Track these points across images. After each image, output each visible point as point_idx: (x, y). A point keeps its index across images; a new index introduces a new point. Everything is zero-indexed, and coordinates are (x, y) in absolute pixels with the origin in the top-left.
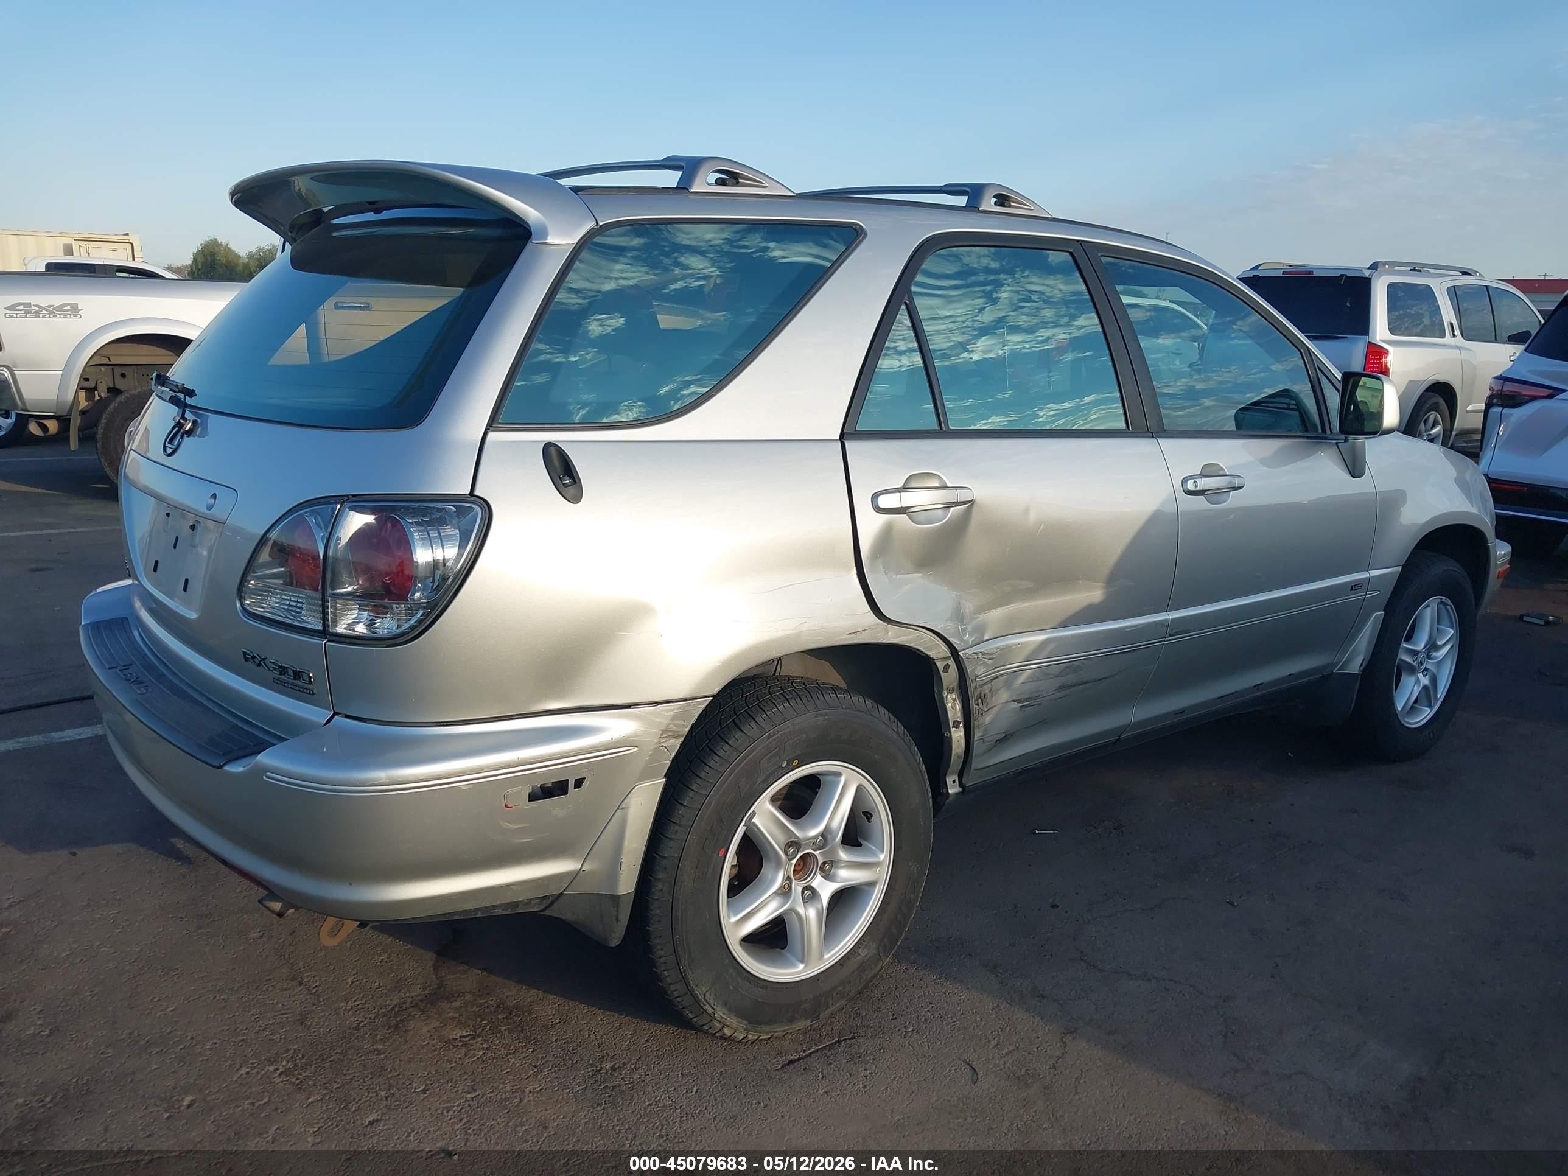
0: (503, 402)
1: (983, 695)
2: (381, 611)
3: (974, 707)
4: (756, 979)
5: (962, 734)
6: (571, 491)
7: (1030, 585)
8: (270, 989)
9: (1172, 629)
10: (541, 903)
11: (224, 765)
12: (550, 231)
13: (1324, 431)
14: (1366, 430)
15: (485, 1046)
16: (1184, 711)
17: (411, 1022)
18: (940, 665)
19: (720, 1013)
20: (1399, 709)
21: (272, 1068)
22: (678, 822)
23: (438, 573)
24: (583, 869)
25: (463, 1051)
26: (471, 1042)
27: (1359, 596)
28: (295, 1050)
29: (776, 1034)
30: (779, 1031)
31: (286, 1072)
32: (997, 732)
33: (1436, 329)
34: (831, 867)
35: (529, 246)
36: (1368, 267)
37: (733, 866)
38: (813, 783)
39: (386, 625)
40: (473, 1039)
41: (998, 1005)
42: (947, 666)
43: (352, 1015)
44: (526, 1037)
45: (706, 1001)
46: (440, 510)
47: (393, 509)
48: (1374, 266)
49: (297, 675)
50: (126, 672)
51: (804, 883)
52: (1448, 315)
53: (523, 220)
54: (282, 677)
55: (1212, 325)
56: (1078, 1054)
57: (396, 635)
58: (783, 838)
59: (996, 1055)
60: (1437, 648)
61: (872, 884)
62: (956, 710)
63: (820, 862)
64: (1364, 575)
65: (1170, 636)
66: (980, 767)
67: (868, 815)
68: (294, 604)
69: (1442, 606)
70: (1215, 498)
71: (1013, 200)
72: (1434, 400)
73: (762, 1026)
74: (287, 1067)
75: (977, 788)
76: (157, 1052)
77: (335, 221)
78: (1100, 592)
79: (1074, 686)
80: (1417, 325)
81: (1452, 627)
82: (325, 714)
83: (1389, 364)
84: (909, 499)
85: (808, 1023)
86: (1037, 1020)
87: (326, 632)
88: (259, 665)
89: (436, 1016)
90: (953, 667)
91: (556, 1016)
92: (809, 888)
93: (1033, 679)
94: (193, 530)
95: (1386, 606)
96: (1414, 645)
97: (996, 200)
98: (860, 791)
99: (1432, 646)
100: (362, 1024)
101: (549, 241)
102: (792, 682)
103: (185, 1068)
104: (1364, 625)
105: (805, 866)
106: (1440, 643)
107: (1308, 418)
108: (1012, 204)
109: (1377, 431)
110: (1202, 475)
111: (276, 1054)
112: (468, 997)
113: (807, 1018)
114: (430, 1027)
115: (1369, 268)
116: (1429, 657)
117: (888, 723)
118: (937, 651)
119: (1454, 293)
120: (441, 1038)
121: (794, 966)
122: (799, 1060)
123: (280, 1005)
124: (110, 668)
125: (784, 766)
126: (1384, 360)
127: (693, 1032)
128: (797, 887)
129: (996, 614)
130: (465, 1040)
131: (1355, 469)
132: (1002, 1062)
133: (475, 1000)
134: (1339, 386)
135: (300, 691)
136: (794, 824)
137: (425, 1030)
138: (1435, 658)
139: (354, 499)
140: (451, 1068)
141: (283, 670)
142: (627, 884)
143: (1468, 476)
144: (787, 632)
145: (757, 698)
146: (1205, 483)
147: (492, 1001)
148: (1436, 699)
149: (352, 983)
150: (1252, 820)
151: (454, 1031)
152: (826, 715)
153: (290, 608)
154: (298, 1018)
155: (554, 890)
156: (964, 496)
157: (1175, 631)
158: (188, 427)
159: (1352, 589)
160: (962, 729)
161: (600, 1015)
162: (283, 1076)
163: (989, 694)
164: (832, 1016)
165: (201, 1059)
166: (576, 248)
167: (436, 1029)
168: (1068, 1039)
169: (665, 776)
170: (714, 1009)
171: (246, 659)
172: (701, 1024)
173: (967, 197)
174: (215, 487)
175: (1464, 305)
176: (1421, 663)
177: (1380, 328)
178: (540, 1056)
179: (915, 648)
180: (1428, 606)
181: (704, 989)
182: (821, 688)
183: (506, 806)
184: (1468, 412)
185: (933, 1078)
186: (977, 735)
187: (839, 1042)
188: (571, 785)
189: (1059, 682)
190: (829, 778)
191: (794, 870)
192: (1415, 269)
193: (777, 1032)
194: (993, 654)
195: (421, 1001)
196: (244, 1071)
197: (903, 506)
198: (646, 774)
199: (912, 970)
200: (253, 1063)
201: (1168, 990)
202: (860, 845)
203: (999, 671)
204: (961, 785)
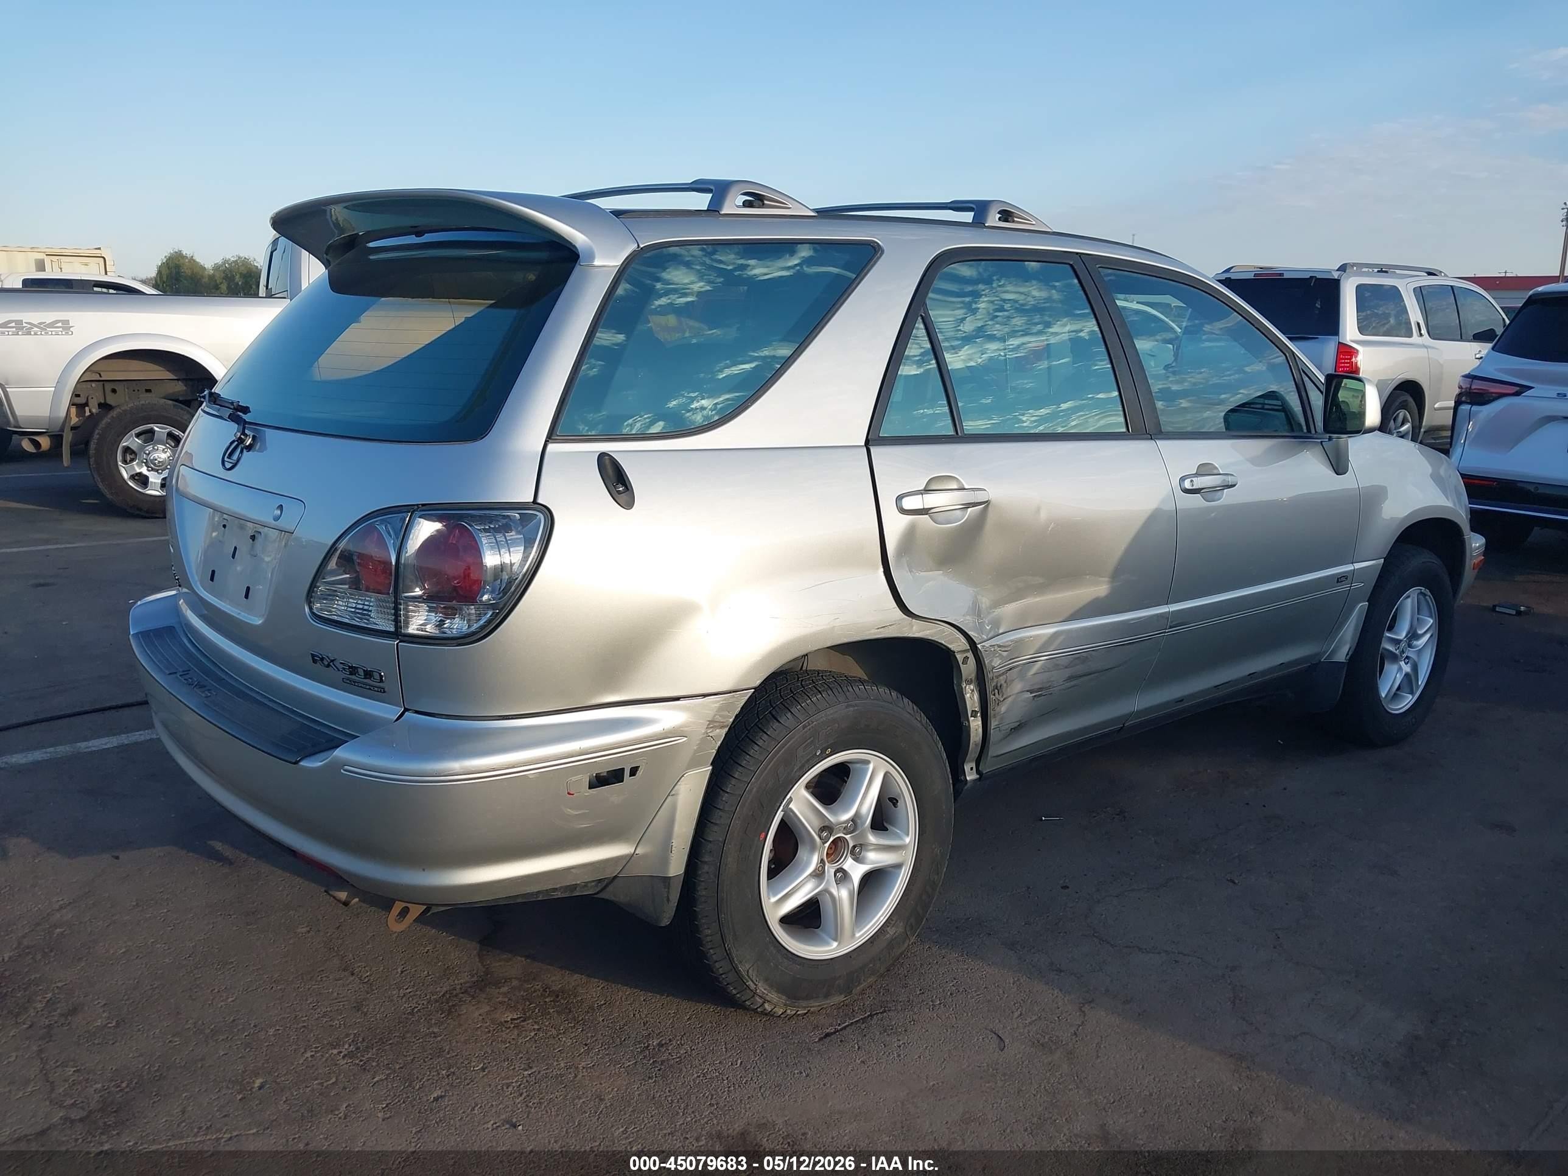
0: (560, 415)
1: (999, 685)
2: (450, 613)
3: (991, 697)
4: (793, 957)
5: (980, 723)
6: (623, 497)
7: (1041, 580)
8: (324, 979)
9: (1172, 622)
10: (596, 886)
11: (300, 761)
12: (597, 255)
13: (1309, 431)
14: (1348, 430)
15: (536, 1027)
16: (1183, 700)
17: (463, 1007)
18: (960, 657)
19: (762, 988)
20: (1383, 696)
21: (335, 1051)
22: (721, 808)
23: (505, 577)
24: (637, 852)
25: (516, 1032)
26: (522, 1024)
27: (1344, 588)
28: (355, 1034)
29: (812, 1009)
30: (816, 1006)
31: (350, 1055)
32: (1012, 720)
33: (1403, 328)
34: (861, 850)
35: (577, 269)
36: (1337, 268)
37: (771, 850)
38: (842, 772)
39: (457, 625)
40: (524, 1021)
41: (1018, 979)
42: (967, 658)
43: (405, 1002)
44: (574, 1018)
45: (748, 975)
46: (505, 517)
47: (461, 517)
48: (1343, 268)
49: (368, 674)
50: (187, 677)
51: (836, 866)
52: (1415, 314)
53: (571, 243)
54: (353, 677)
55: (1186, 327)
56: (1097, 1022)
57: (466, 634)
58: (817, 824)
59: (1021, 1025)
60: (1417, 637)
61: (898, 866)
62: (973, 700)
63: (851, 845)
64: (1349, 568)
65: (1170, 628)
66: (995, 755)
67: (894, 801)
68: (361, 606)
69: (1421, 597)
70: (1210, 496)
71: (1015, 215)
72: (1402, 398)
73: (800, 1001)
74: (350, 1050)
75: (994, 774)
76: (223, 1040)
77: (371, 245)
78: (1107, 586)
79: (1081, 676)
80: (1385, 324)
81: (1431, 617)
82: (396, 711)
83: (1359, 364)
84: (932, 500)
85: (842, 998)
86: (1056, 992)
87: (399, 633)
88: (328, 666)
89: (486, 1001)
90: (972, 661)
91: (600, 998)
92: (840, 870)
93: (1044, 670)
94: (253, 540)
95: (1370, 597)
96: (1396, 634)
97: (1000, 216)
98: (887, 778)
99: (1413, 635)
100: (416, 1010)
101: (597, 263)
102: (822, 676)
103: (251, 1053)
104: (1347, 618)
105: (836, 849)
106: (1420, 632)
107: (1293, 418)
108: (1016, 219)
109: (1359, 429)
110: (1197, 475)
111: (338, 1038)
112: (515, 983)
113: (841, 994)
114: (481, 1011)
115: (1337, 270)
116: (1410, 646)
117: (912, 712)
118: (957, 644)
119: (1420, 293)
120: (493, 1021)
121: (828, 944)
122: (835, 1033)
123: (336, 994)
124: (170, 674)
125: (818, 754)
126: (1354, 359)
127: (733, 1009)
128: (830, 869)
129: (1010, 609)
130: (516, 1022)
131: (1339, 466)
132: (1026, 1031)
133: (522, 985)
134: (1323, 388)
135: (370, 689)
136: (825, 808)
137: (477, 1014)
138: (1416, 647)
139: (424, 508)
140: (506, 1047)
141: (353, 670)
142: (676, 867)
143: (1442, 472)
144: (822, 628)
145: (791, 690)
146: (1200, 482)
147: (538, 986)
148: (1418, 686)
149: (402, 972)
150: (1247, 804)
151: (504, 1014)
152: (856, 705)
153: (357, 611)
154: (355, 1005)
155: (609, 873)
156: (980, 497)
157: (1174, 623)
158: (249, 442)
159: (1338, 582)
160: (980, 718)
161: (642, 996)
162: (346, 1058)
163: (1005, 685)
164: (863, 992)
165: (266, 1044)
166: (620, 270)
167: (487, 1013)
168: (1086, 1008)
169: (712, 764)
170: (756, 985)
171: (315, 661)
172: (744, 1000)
173: (973, 213)
174: (281, 501)
175: (1429, 305)
176: (1403, 652)
177: (1350, 329)
178: (590, 1035)
179: (937, 642)
180: (1408, 597)
181: (748, 967)
182: (850, 681)
183: (569, 793)
184: (1436, 409)
185: (962, 1047)
186: (993, 723)
187: (871, 1016)
188: (627, 773)
189: (1068, 673)
190: (858, 765)
191: (827, 854)
192: (1383, 270)
193: (813, 1007)
194: (1005, 647)
195: (470, 987)
196: (308, 1054)
197: (926, 507)
198: (694, 763)
199: (934, 949)
200: (316, 1048)
201: (1176, 962)
202: (886, 829)
203: (1016, 662)
204: (978, 772)
